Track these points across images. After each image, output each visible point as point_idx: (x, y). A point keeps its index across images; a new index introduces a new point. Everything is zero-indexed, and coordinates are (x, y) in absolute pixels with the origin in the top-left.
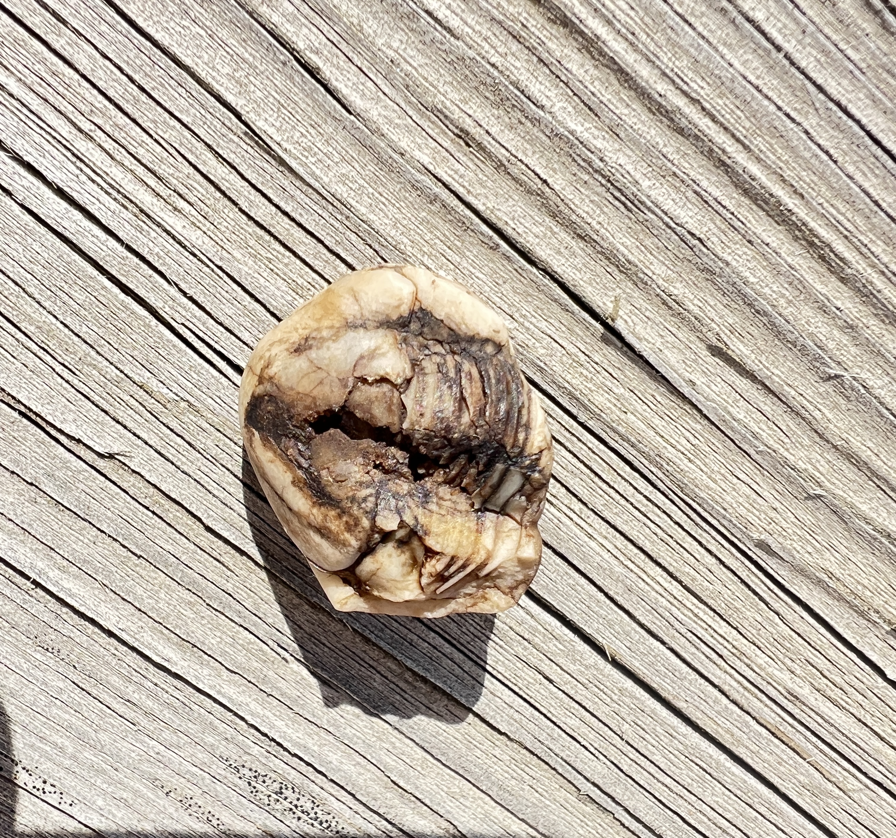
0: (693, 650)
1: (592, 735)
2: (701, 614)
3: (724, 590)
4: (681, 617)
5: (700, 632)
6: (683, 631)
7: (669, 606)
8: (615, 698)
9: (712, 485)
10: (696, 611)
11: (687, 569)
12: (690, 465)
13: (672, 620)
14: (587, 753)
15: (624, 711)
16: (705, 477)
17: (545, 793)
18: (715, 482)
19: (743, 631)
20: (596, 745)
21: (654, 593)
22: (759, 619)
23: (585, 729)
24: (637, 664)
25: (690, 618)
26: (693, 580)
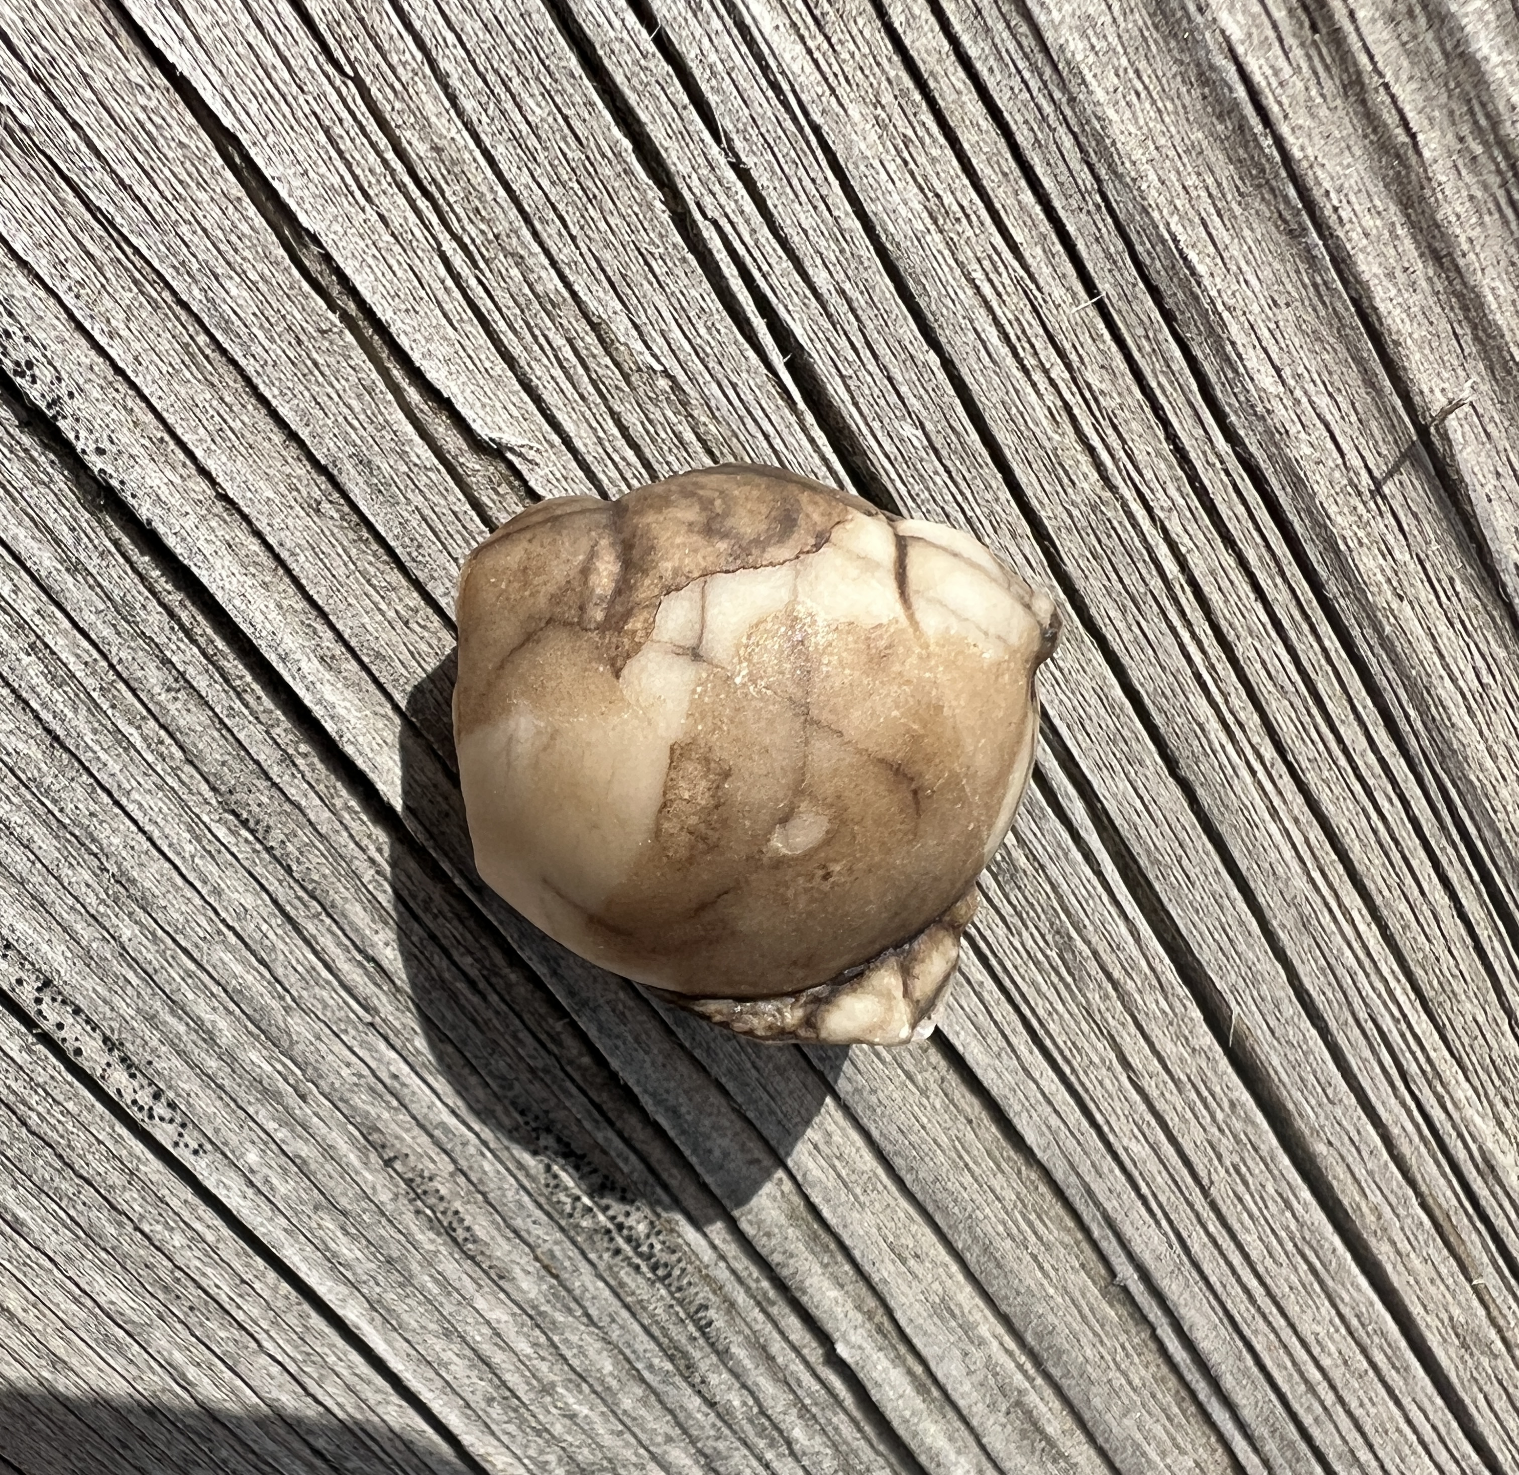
0: (1367, 1053)
1: (1161, 1179)
2: (1398, 993)
3: (1445, 956)
4: (1367, 990)
5: (1387, 1023)
6: (1363, 1015)
7: (1356, 966)
8: (1220, 1116)
9: (1489, 763)
10: (1393, 984)
11: (1403, 907)
12: (1467, 718)
13: (1352, 992)
14: (1143, 1211)
15: (1226, 1144)
16: (1482, 747)
17: (1052, 1273)
18: (1494, 758)
19: (1451, 1035)
20: (1163, 1199)
21: (1339, 938)
22: (1481, 1018)
23: (1153, 1165)
24: (1276, 1062)
25: (1379, 996)
26: (1406, 927)
